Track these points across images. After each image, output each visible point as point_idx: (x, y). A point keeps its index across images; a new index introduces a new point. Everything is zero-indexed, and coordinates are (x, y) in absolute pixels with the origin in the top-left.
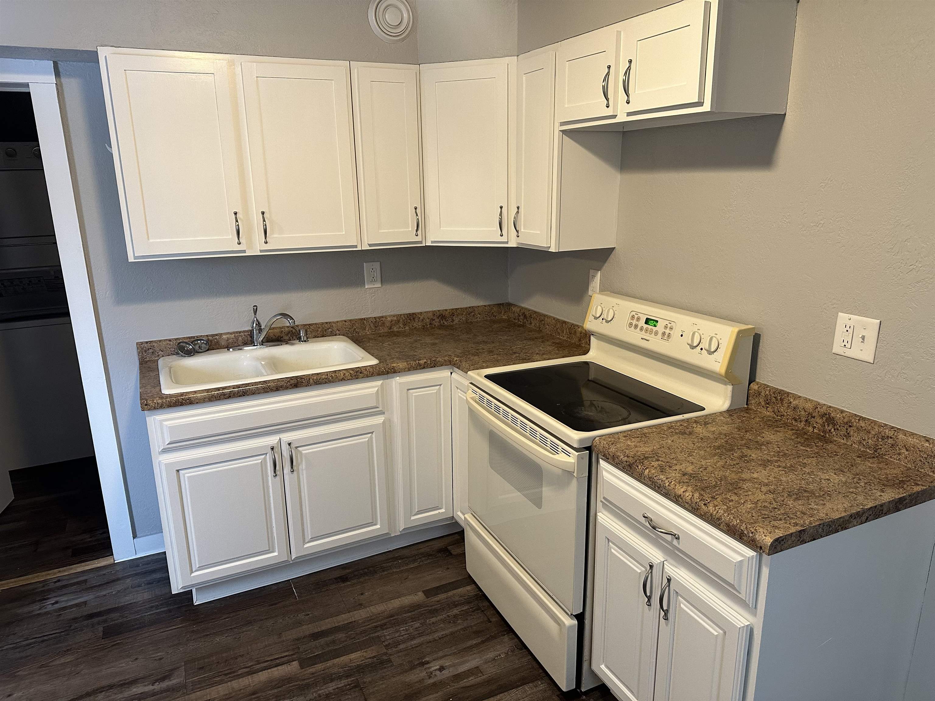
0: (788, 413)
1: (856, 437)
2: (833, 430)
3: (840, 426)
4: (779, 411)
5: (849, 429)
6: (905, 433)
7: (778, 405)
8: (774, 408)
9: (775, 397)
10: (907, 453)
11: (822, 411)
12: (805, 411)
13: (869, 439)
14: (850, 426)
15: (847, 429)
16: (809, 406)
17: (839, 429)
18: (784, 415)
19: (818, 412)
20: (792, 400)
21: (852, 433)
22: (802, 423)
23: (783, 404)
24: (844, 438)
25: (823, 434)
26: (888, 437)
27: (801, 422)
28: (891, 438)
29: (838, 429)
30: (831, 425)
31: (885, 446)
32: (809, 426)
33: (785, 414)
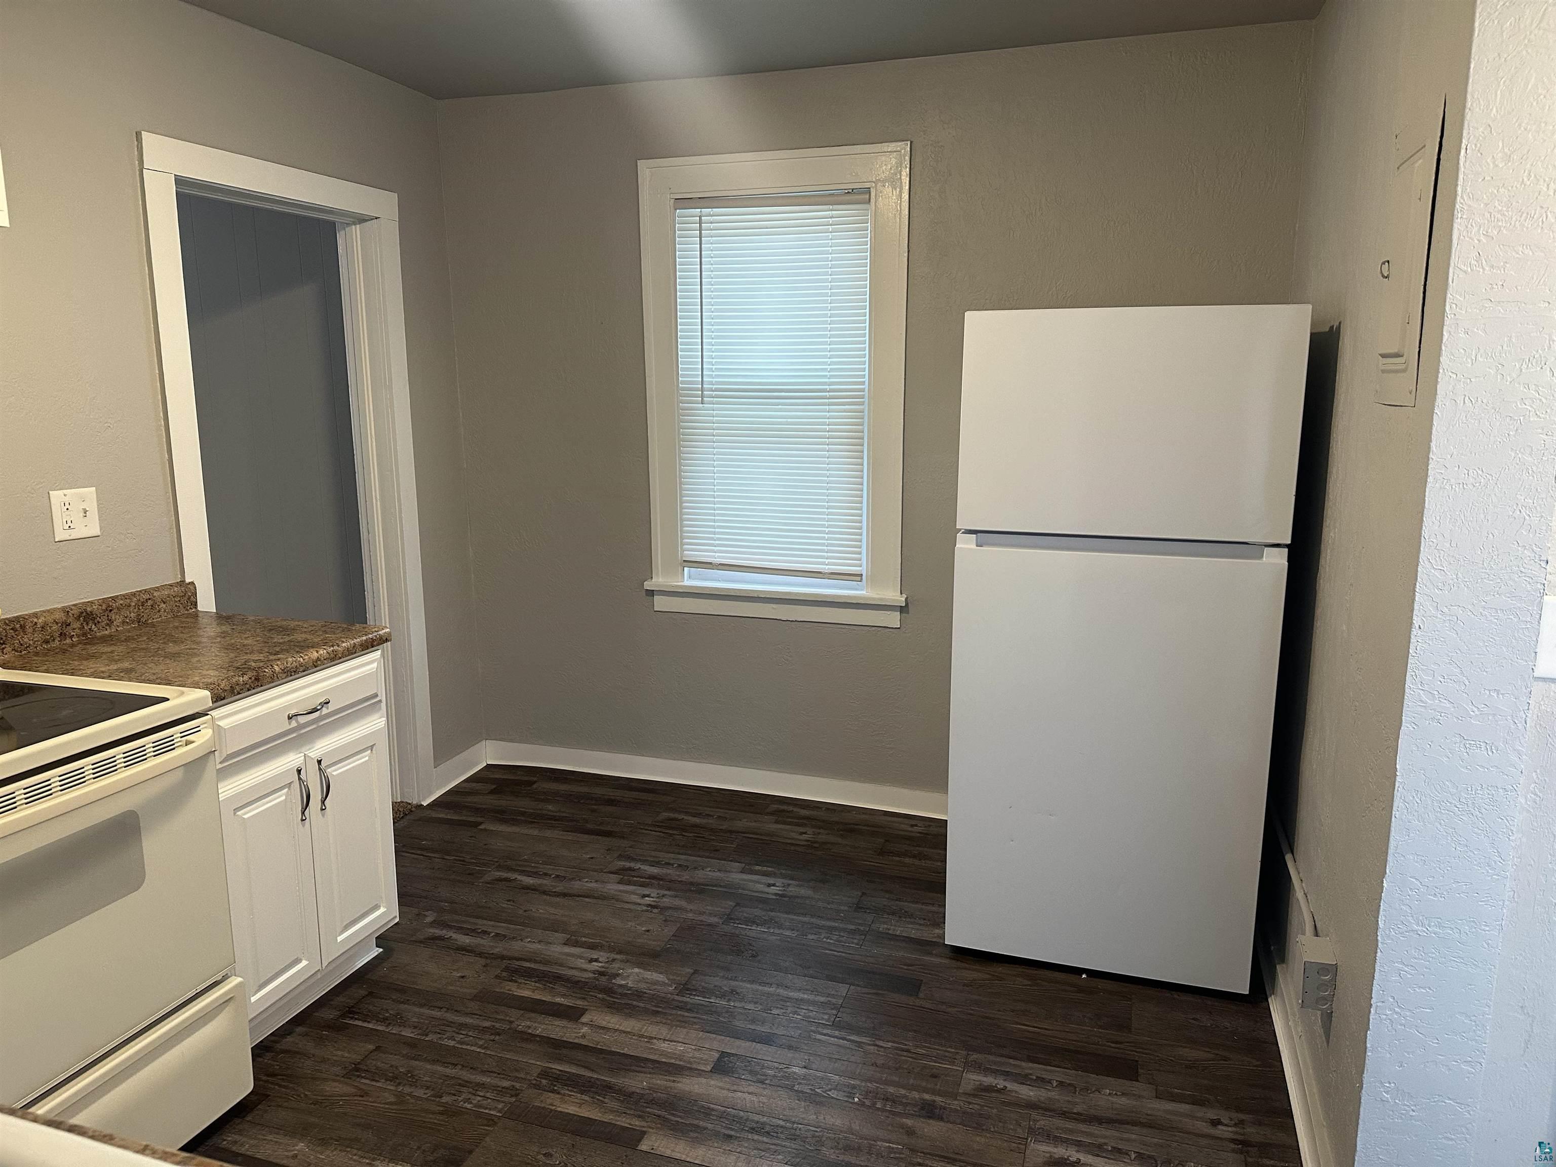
0: (35, 639)
1: (118, 619)
2: (93, 626)
3: (100, 618)
4: (21, 645)
5: (110, 614)
6: (157, 589)
7: (19, 637)
8: (13, 644)
9: (12, 629)
10: (164, 606)
11: (76, 612)
12: (57, 623)
13: (130, 613)
14: (111, 611)
15: (108, 616)
16: (60, 616)
17: (100, 620)
18: (30, 645)
19: (73, 615)
20: (35, 620)
21: (113, 618)
22: (56, 641)
23: (25, 632)
24: (107, 627)
25: (84, 638)
26: (147, 600)
27: (54, 640)
28: (149, 599)
29: (99, 622)
30: (91, 622)
31: (146, 611)
32: (65, 639)
33: (31, 642)
